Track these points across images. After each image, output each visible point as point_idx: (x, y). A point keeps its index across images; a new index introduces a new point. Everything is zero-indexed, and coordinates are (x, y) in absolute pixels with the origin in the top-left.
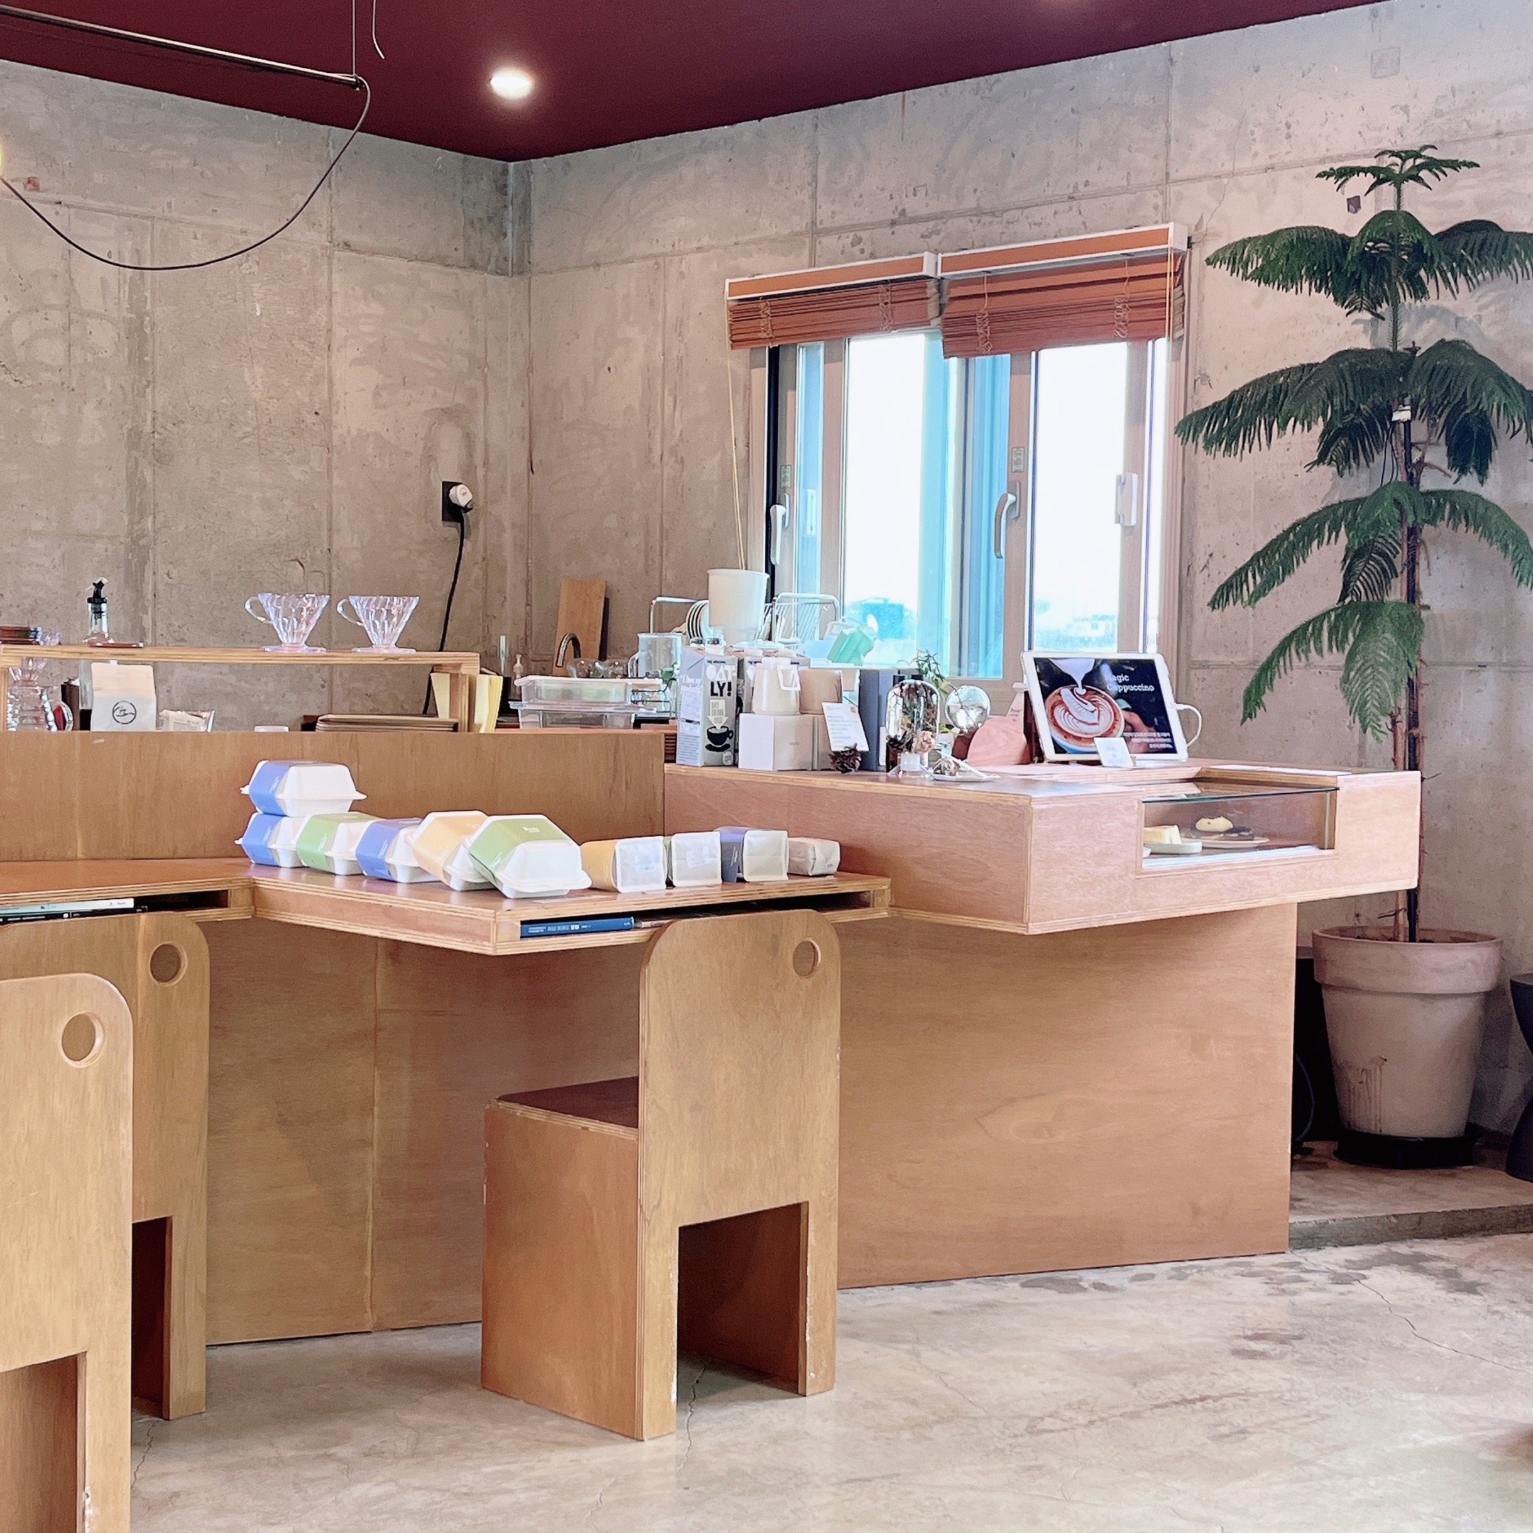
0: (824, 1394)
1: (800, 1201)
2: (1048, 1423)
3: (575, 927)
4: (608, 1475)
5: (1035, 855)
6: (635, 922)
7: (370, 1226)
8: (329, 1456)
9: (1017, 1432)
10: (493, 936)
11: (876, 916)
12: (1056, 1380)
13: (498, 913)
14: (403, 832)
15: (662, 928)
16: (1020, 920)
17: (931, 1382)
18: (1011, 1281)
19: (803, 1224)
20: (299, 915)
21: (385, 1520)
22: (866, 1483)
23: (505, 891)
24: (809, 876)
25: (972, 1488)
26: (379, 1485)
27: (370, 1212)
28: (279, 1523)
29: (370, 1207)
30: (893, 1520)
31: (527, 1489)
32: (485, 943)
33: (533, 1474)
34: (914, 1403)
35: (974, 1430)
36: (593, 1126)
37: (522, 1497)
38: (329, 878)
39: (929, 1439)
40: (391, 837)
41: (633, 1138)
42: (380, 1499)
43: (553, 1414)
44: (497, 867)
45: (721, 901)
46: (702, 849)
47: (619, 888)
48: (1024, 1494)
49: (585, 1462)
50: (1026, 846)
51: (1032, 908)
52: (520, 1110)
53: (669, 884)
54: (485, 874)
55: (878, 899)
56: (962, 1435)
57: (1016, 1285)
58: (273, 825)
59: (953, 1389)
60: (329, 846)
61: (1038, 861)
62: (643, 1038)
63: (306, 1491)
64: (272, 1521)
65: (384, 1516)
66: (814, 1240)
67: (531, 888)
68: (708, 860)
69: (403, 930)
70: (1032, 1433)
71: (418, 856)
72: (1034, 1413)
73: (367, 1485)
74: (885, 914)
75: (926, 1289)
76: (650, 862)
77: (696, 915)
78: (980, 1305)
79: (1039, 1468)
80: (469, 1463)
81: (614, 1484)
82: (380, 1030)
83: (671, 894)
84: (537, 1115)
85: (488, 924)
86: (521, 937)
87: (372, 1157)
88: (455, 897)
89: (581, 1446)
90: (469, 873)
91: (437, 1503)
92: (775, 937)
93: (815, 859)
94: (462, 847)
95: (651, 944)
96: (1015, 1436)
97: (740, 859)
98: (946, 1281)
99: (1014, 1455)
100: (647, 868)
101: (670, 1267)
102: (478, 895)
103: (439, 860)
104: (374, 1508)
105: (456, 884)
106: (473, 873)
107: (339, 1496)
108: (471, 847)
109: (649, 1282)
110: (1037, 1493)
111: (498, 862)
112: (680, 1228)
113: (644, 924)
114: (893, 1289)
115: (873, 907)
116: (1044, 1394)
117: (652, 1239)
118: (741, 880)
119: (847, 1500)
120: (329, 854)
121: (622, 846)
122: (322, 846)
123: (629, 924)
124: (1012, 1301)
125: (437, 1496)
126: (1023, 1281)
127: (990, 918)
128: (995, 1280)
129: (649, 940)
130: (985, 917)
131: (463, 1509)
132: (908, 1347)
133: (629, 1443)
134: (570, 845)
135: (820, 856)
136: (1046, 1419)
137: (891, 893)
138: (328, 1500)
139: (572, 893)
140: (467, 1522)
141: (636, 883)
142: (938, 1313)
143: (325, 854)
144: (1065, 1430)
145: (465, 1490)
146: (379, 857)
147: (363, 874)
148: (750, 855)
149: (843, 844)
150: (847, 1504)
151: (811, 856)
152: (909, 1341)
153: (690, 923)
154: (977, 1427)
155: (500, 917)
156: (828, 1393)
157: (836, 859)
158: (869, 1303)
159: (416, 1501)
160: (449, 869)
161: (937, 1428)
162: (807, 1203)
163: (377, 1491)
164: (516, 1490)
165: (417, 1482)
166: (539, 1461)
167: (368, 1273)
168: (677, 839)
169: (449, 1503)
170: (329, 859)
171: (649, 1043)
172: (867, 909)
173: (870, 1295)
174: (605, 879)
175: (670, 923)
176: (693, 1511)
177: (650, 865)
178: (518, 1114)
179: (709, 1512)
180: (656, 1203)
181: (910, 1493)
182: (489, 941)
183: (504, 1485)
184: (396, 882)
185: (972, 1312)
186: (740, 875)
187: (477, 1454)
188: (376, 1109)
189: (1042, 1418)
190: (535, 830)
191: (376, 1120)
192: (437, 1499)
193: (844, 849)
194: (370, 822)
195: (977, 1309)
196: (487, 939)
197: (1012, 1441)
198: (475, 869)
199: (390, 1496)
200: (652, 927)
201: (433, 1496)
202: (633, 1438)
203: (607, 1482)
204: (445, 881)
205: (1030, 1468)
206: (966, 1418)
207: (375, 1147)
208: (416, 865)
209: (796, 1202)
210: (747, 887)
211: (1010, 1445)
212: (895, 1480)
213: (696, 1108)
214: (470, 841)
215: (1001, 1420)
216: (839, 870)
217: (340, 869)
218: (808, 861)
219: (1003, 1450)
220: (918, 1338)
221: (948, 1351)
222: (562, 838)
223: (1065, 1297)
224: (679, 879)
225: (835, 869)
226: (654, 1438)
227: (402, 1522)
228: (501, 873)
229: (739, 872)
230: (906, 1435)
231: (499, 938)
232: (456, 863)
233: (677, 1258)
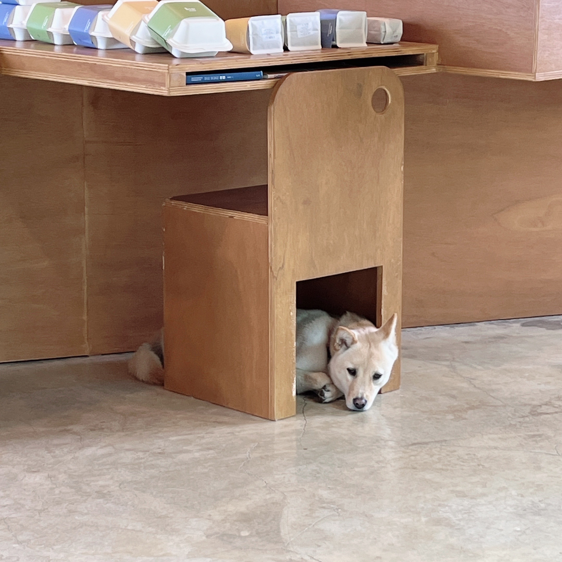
0: (393, 392)
1: (376, 266)
2: (544, 409)
3: (223, 77)
4: (253, 441)
5: (541, 25)
6: (263, 75)
7: (85, 288)
8: (67, 431)
9: (524, 415)
10: (167, 82)
11: (428, 71)
12: (549, 383)
13: (170, 67)
14: (100, 14)
15: (283, 79)
16: (530, 71)
17: (465, 385)
18: (514, 322)
19: (378, 281)
20: (32, 72)
21: (107, 469)
22: (425, 446)
23: (174, 53)
24: (381, 44)
25: (496, 448)
26: (102, 448)
27: (85, 278)
28: (38, 471)
29: (85, 274)
30: (444, 467)
31: (200, 450)
32: (162, 88)
33: (204, 441)
34: (454, 397)
35: (495, 413)
36: (237, 215)
37: (197, 455)
38: (51, 46)
39: (465, 419)
40: (93, 18)
41: (264, 222)
42: (103, 456)
43: (214, 405)
44: (168, 36)
45: (321, 60)
46: (308, 24)
47: (252, 51)
48: (531, 452)
49: (237, 434)
50: (535, 19)
51: (538, 62)
52: (186, 206)
53: (286, 49)
54: (159, 42)
55: (429, 60)
56: (487, 416)
57: (518, 325)
58: (10, 11)
59: (479, 388)
60: (50, 25)
61: (543, 29)
62: (270, 155)
63: (55, 452)
64: (33, 470)
65: (108, 467)
66: (386, 291)
67: (192, 50)
68: (312, 33)
69: (105, 81)
70: (533, 415)
71: (112, 30)
72: (535, 403)
73: (94, 449)
74: (434, 70)
75: (457, 328)
76: (272, 33)
77: (305, 70)
78: (495, 338)
79: (540, 436)
80: (160, 435)
81: (258, 447)
82: (87, 155)
83: (287, 55)
84: (197, 209)
85: (163, 74)
86: (187, 84)
87: (85, 240)
88: (138, 57)
89: (234, 424)
90: (148, 40)
91: (142, 458)
92: (360, 86)
93: (385, 32)
94: (143, 22)
95: (275, 88)
96: (523, 417)
97: (334, 32)
98: (470, 323)
99: (523, 428)
100: (270, 38)
101: (290, 308)
102: (154, 56)
103: (127, 32)
104: (100, 462)
105: (138, 49)
106: (151, 41)
107: (77, 455)
108: (149, 22)
109: (277, 318)
110: (539, 451)
111: (168, 32)
112: (297, 283)
113: (269, 76)
114: (435, 328)
115: (426, 65)
116: (540, 391)
117: (279, 289)
118: (335, 47)
119: (413, 456)
120: (50, 30)
121: (254, 21)
122: (45, 24)
123: (259, 75)
124: (515, 335)
125: (141, 455)
126: (523, 322)
127: (508, 70)
128: (503, 322)
129: (273, 87)
130: (506, 70)
131: (158, 462)
132: (447, 363)
133: (265, 422)
134: (218, 20)
135: (388, 30)
136: (543, 406)
137: (439, 55)
138: (69, 457)
139: (221, 54)
140: (162, 470)
141: (263, 47)
142: (466, 342)
143: (48, 30)
144: (556, 413)
145: (159, 451)
146: (85, 31)
147: (74, 45)
148: (341, 28)
149: (404, 21)
150: (413, 458)
151: (383, 30)
152: (447, 360)
153: (303, 75)
154: (496, 411)
155: (172, 70)
156: (396, 392)
157: (400, 31)
158: (420, 337)
159: (128, 457)
160: (134, 38)
161: (470, 412)
162: (382, 267)
163: (100, 452)
164: (192, 451)
165: (127, 446)
166: (207, 433)
167: (85, 318)
168: (290, 17)
169: (150, 459)
170: (50, 34)
171: (274, 158)
172: (422, 67)
173: (420, 332)
174: (242, 45)
175: (287, 76)
176: (311, 463)
177: (272, 35)
178: (185, 209)
179: (321, 463)
180: (281, 266)
181: (455, 451)
182: (165, 86)
183: (184, 448)
184: (97, 49)
185: (490, 342)
186: (334, 43)
187: (165, 429)
188: (86, 209)
189: (540, 406)
190: (194, 10)
191: (86, 216)
192: (141, 456)
193: (405, 25)
194: (77, 7)
195: (493, 340)
196: (163, 84)
197: (521, 420)
198: (152, 39)
199: (110, 455)
200: (275, 78)
201: (138, 454)
202: (268, 419)
203: (253, 445)
204: (131, 47)
205: (534, 436)
206: (488, 406)
207: (87, 234)
208: (111, 36)
209: (374, 266)
210: (339, 51)
211: (520, 422)
212: (444, 444)
213: (306, 202)
214: (148, 17)
215: (513, 407)
216: (402, 40)
217: (57, 41)
218: (381, 34)
219: (515, 425)
220: (454, 358)
221: (474, 365)
222: (213, 16)
223: (551, 332)
224: (292, 45)
225: (399, 39)
226: (282, 419)
227: (119, 470)
228: (171, 40)
229: (333, 40)
230: (450, 417)
231: (172, 84)
232: (140, 33)
233: (295, 302)
